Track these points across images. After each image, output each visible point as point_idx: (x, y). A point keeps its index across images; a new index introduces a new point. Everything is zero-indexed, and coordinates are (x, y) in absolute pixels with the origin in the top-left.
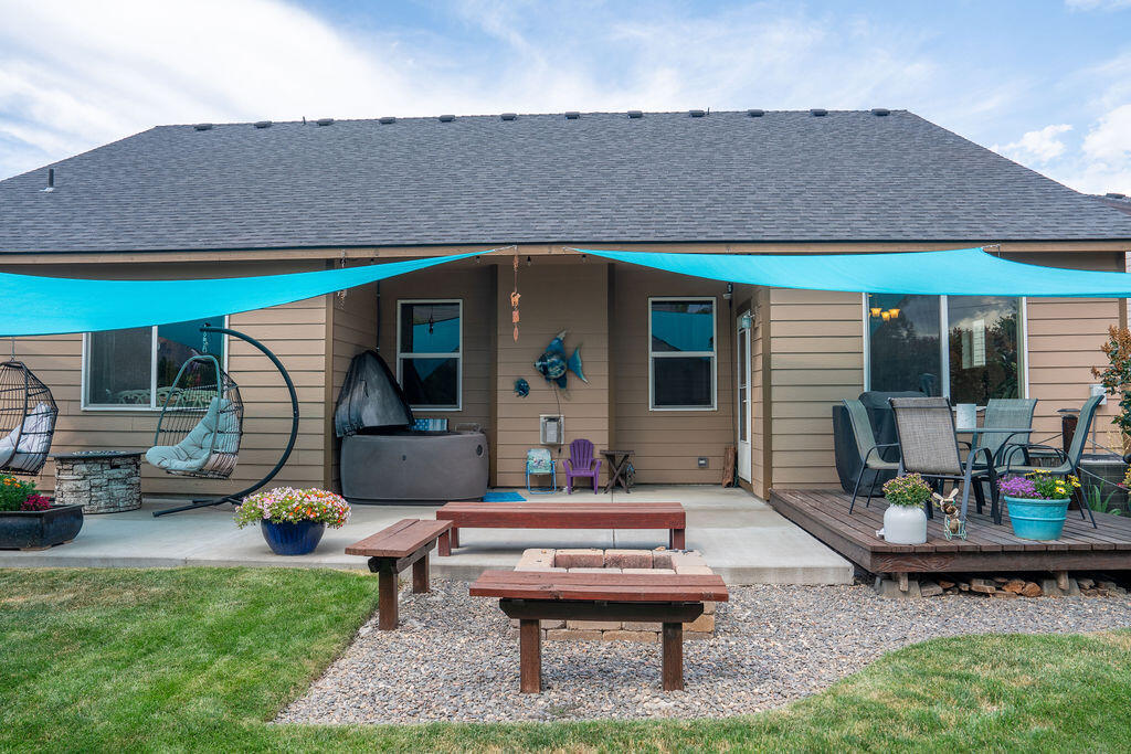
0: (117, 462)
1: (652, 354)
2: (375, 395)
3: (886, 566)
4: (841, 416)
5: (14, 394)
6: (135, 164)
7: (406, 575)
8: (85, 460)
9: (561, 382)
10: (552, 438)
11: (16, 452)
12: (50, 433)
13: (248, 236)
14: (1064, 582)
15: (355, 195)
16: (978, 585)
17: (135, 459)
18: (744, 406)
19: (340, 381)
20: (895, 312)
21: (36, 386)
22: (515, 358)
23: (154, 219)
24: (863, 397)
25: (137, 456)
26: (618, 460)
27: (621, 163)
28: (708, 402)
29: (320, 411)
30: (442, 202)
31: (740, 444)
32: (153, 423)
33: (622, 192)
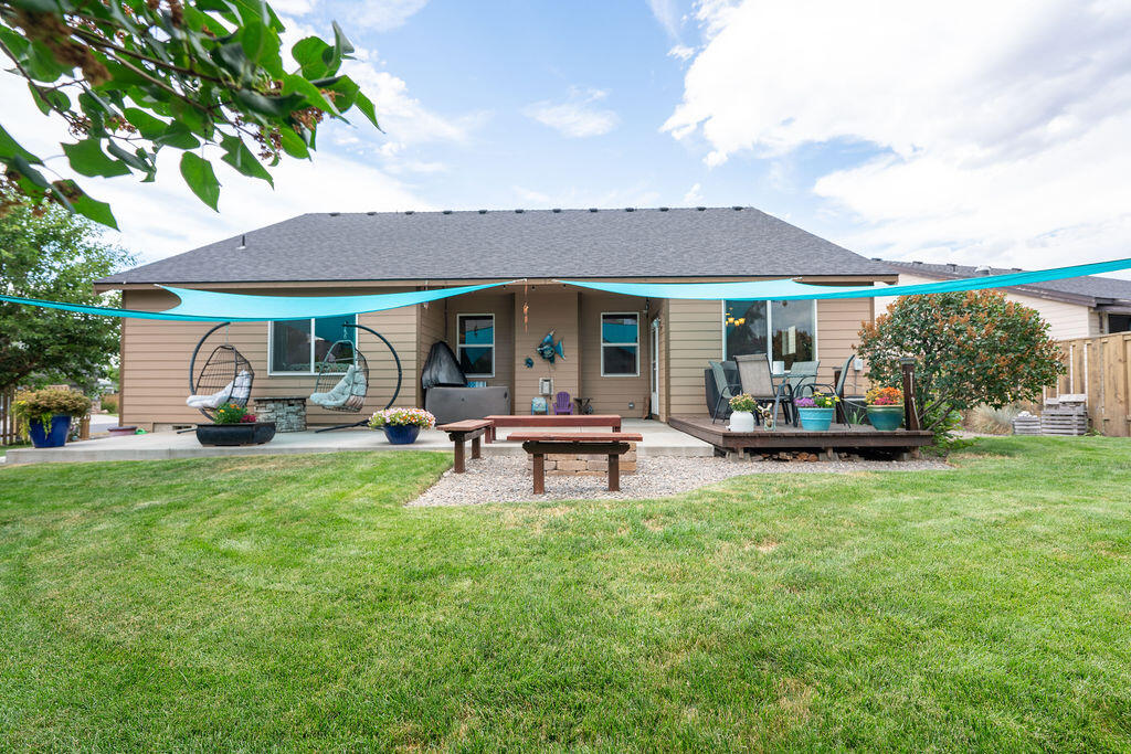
0: (293, 402)
1: (603, 345)
2: (445, 366)
3: (731, 444)
4: (710, 374)
5: (227, 366)
6: (294, 234)
7: (468, 444)
8: (273, 401)
9: (551, 360)
10: (546, 391)
11: (230, 397)
12: (250, 387)
13: (367, 273)
14: (830, 453)
15: (431, 252)
16: (783, 455)
17: (303, 400)
18: (654, 372)
19: (424, 357)
20: (742, 321)
21: (242, 361)
22: (525, 347)
23: (310, 264)
24: (722, 364)
25: (304, 400)
26: (584, 402)
27: (585, 236)
28: (634, 372)
29: (414, 374)
30: (483, 256)
31: (653, 394)
32: (313, 383)
33: (585, 252)
